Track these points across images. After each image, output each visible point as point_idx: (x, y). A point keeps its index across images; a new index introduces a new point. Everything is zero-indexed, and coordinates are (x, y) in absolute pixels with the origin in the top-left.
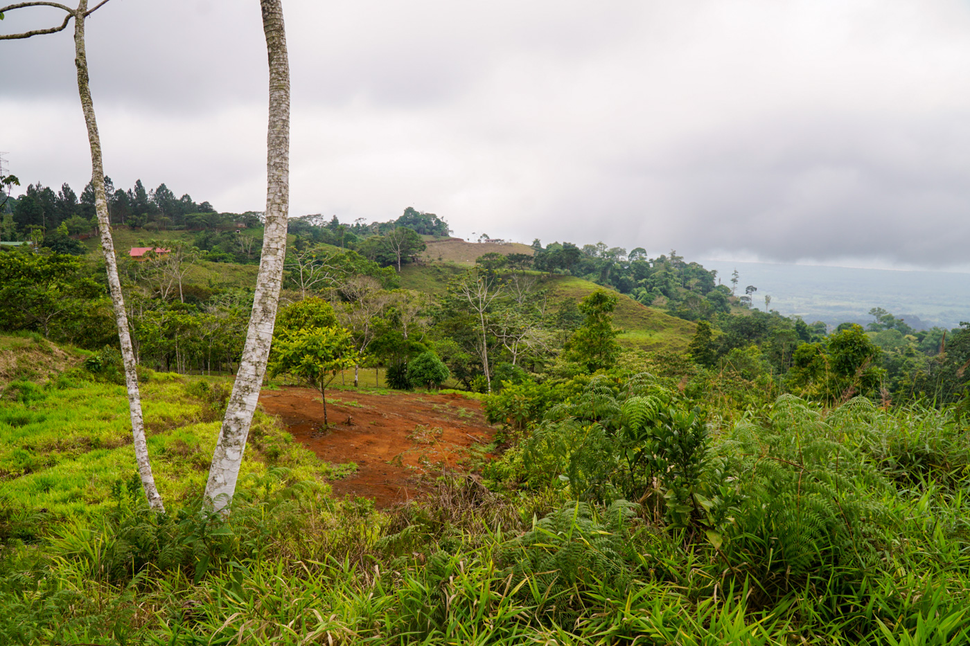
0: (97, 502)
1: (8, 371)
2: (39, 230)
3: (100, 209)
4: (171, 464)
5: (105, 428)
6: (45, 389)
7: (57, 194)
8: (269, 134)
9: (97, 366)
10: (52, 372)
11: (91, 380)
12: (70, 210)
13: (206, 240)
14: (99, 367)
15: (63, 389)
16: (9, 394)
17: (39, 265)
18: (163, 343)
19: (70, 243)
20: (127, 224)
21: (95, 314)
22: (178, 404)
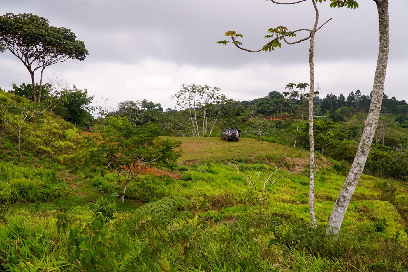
0: (323, 221)
1: (305, 164)
2: (329, 112)
3: (310, 105)
4: (358, 214)
5: (335, 193)
6: (317, 174)
7: (338, 97)
8: (376, 72)
9: (338, 168)
10: (321, 168)
11: (335, 173)
12: (342, 104)
13: (401, 118)
14: (339, 168)
15: (324, 175)
16: (304, 173)
17: (322, 125)
18: (371, 162)
19: (340, 117)
20: (365, 110)
21: (344, 146)
22: (370, 190)
